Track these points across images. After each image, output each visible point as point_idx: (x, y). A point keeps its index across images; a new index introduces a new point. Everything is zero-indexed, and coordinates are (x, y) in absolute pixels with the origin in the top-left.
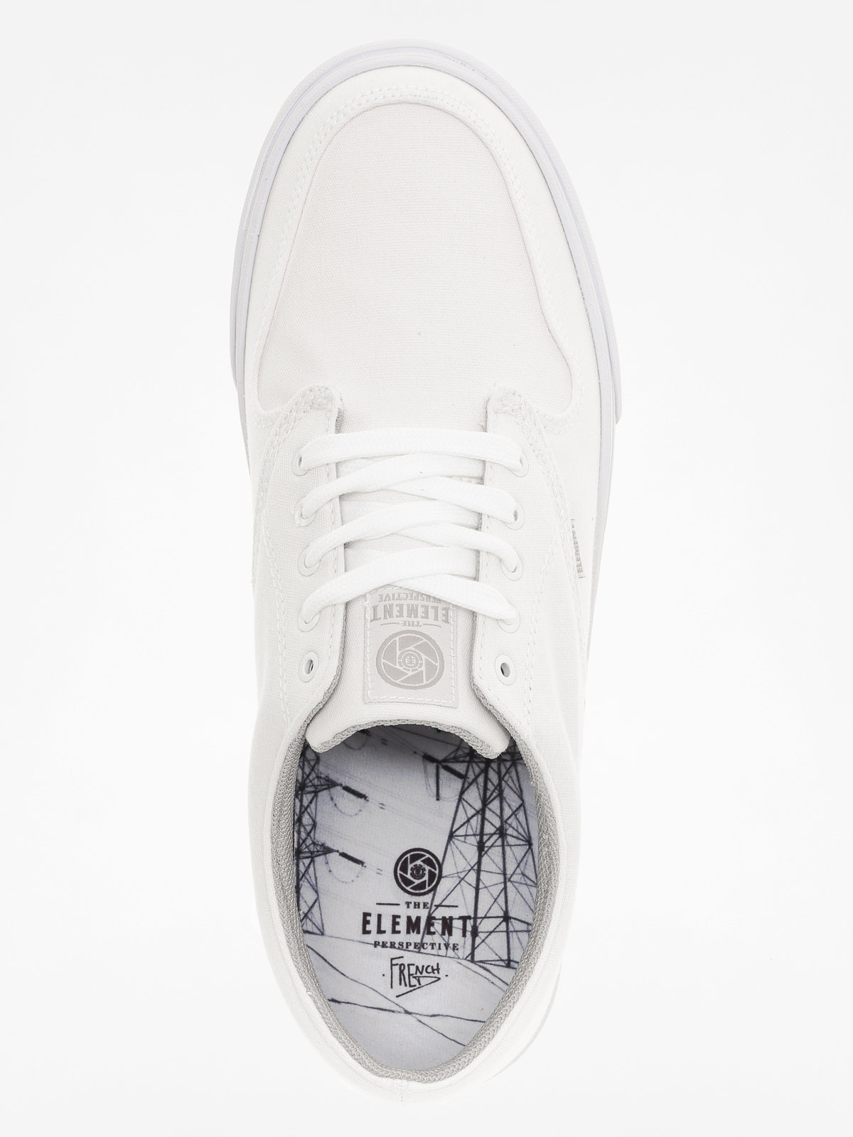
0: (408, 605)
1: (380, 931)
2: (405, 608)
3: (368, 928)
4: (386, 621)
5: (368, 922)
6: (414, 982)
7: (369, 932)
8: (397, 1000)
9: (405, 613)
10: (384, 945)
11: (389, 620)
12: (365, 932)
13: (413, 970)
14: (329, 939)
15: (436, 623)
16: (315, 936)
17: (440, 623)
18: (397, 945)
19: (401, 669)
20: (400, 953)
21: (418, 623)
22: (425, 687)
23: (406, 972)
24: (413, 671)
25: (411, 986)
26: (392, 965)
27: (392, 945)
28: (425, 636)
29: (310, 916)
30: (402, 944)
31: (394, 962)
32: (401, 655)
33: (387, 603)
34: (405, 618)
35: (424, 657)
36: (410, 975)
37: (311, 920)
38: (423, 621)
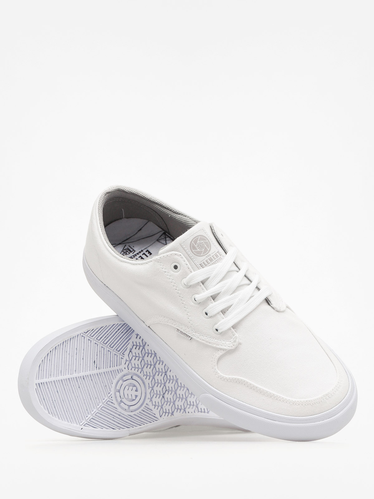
0: (213, 260)
1: (144, 254)
2: (213, 259)
3: (147, 252)
4: (215, 253)
5: (149, 253)
6: (125, 251)
7: (146, 252)
8: (125, 244)
9: (212, 257)
10: (140, 252)
11: (214, 253)
12: (147, 251)
13: (128, 253)
14: (155, 241)
15: (203, 261)
16: (159, 237)
17: (202, 263)
18: (137, 255)
19: (201, 241)
20: (134, 254)
21: (207, 258)
22: (192, 241)
23: (129, 252)
24: (198, 243)
25: (125, 250)
26: (134, 250)
27: (138, 254)
28: (203, 256)
29: (165, 239)
30: (136, 256)
31: (134, 251)
32: (204, 245)
33: (219, 258)
34: (211, 256)
35: (198, 250)
36: (127, 251)
37: (163, 239)
38: (207, 259)
